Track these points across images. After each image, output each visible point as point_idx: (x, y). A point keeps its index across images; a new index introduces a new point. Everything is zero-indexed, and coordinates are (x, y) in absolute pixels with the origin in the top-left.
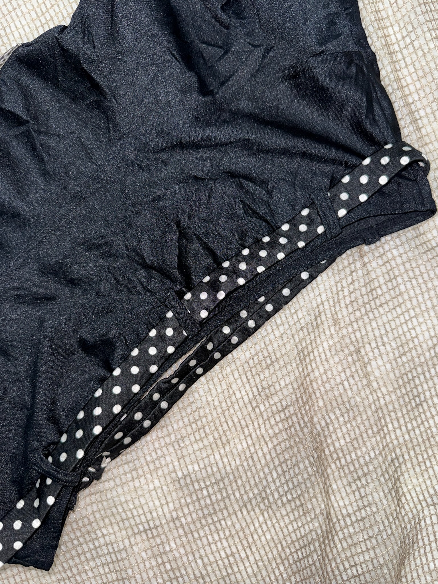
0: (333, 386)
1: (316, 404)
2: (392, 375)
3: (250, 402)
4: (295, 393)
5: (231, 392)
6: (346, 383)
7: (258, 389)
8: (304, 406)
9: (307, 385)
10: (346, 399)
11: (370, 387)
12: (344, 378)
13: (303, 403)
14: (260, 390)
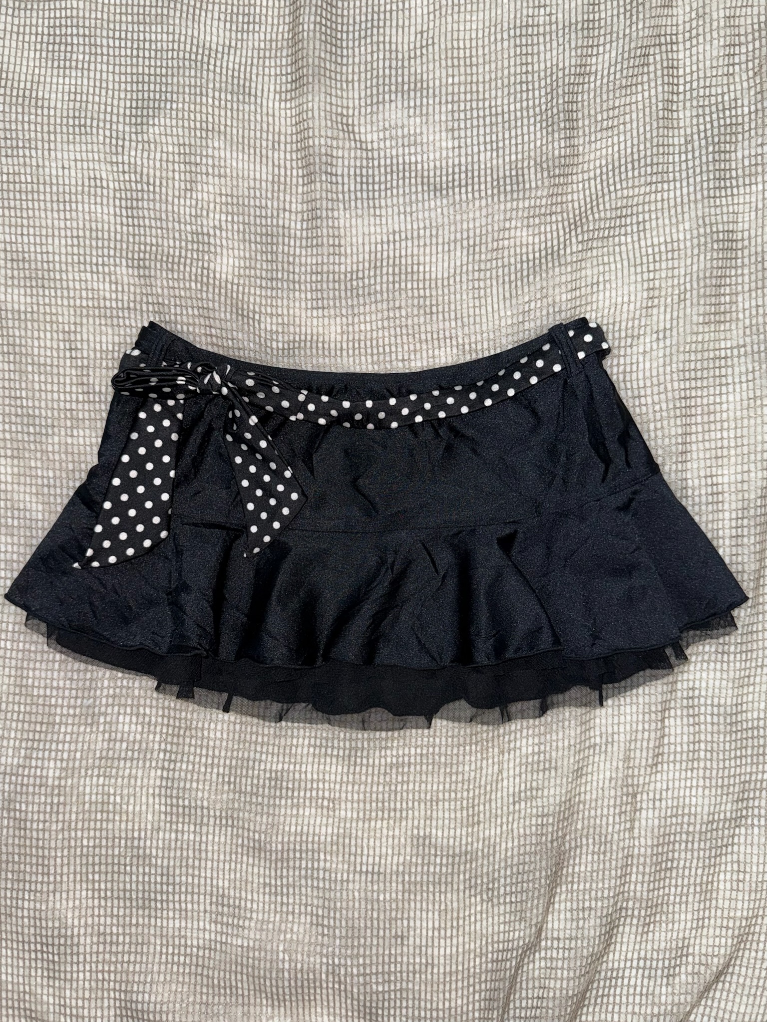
0: (598, 815)
1: (574, 824)
2: (656, 831)
3: (514, 795)
4: (561, 805)
5: (500, 778)
6: (611, 818)
7: (526, 786)
8: (563, 821)
9: (574, 803)
10: (604, 832)
11: (631, 832)
12: (611, 813)
13: (564, 817)
14: (528, 788)
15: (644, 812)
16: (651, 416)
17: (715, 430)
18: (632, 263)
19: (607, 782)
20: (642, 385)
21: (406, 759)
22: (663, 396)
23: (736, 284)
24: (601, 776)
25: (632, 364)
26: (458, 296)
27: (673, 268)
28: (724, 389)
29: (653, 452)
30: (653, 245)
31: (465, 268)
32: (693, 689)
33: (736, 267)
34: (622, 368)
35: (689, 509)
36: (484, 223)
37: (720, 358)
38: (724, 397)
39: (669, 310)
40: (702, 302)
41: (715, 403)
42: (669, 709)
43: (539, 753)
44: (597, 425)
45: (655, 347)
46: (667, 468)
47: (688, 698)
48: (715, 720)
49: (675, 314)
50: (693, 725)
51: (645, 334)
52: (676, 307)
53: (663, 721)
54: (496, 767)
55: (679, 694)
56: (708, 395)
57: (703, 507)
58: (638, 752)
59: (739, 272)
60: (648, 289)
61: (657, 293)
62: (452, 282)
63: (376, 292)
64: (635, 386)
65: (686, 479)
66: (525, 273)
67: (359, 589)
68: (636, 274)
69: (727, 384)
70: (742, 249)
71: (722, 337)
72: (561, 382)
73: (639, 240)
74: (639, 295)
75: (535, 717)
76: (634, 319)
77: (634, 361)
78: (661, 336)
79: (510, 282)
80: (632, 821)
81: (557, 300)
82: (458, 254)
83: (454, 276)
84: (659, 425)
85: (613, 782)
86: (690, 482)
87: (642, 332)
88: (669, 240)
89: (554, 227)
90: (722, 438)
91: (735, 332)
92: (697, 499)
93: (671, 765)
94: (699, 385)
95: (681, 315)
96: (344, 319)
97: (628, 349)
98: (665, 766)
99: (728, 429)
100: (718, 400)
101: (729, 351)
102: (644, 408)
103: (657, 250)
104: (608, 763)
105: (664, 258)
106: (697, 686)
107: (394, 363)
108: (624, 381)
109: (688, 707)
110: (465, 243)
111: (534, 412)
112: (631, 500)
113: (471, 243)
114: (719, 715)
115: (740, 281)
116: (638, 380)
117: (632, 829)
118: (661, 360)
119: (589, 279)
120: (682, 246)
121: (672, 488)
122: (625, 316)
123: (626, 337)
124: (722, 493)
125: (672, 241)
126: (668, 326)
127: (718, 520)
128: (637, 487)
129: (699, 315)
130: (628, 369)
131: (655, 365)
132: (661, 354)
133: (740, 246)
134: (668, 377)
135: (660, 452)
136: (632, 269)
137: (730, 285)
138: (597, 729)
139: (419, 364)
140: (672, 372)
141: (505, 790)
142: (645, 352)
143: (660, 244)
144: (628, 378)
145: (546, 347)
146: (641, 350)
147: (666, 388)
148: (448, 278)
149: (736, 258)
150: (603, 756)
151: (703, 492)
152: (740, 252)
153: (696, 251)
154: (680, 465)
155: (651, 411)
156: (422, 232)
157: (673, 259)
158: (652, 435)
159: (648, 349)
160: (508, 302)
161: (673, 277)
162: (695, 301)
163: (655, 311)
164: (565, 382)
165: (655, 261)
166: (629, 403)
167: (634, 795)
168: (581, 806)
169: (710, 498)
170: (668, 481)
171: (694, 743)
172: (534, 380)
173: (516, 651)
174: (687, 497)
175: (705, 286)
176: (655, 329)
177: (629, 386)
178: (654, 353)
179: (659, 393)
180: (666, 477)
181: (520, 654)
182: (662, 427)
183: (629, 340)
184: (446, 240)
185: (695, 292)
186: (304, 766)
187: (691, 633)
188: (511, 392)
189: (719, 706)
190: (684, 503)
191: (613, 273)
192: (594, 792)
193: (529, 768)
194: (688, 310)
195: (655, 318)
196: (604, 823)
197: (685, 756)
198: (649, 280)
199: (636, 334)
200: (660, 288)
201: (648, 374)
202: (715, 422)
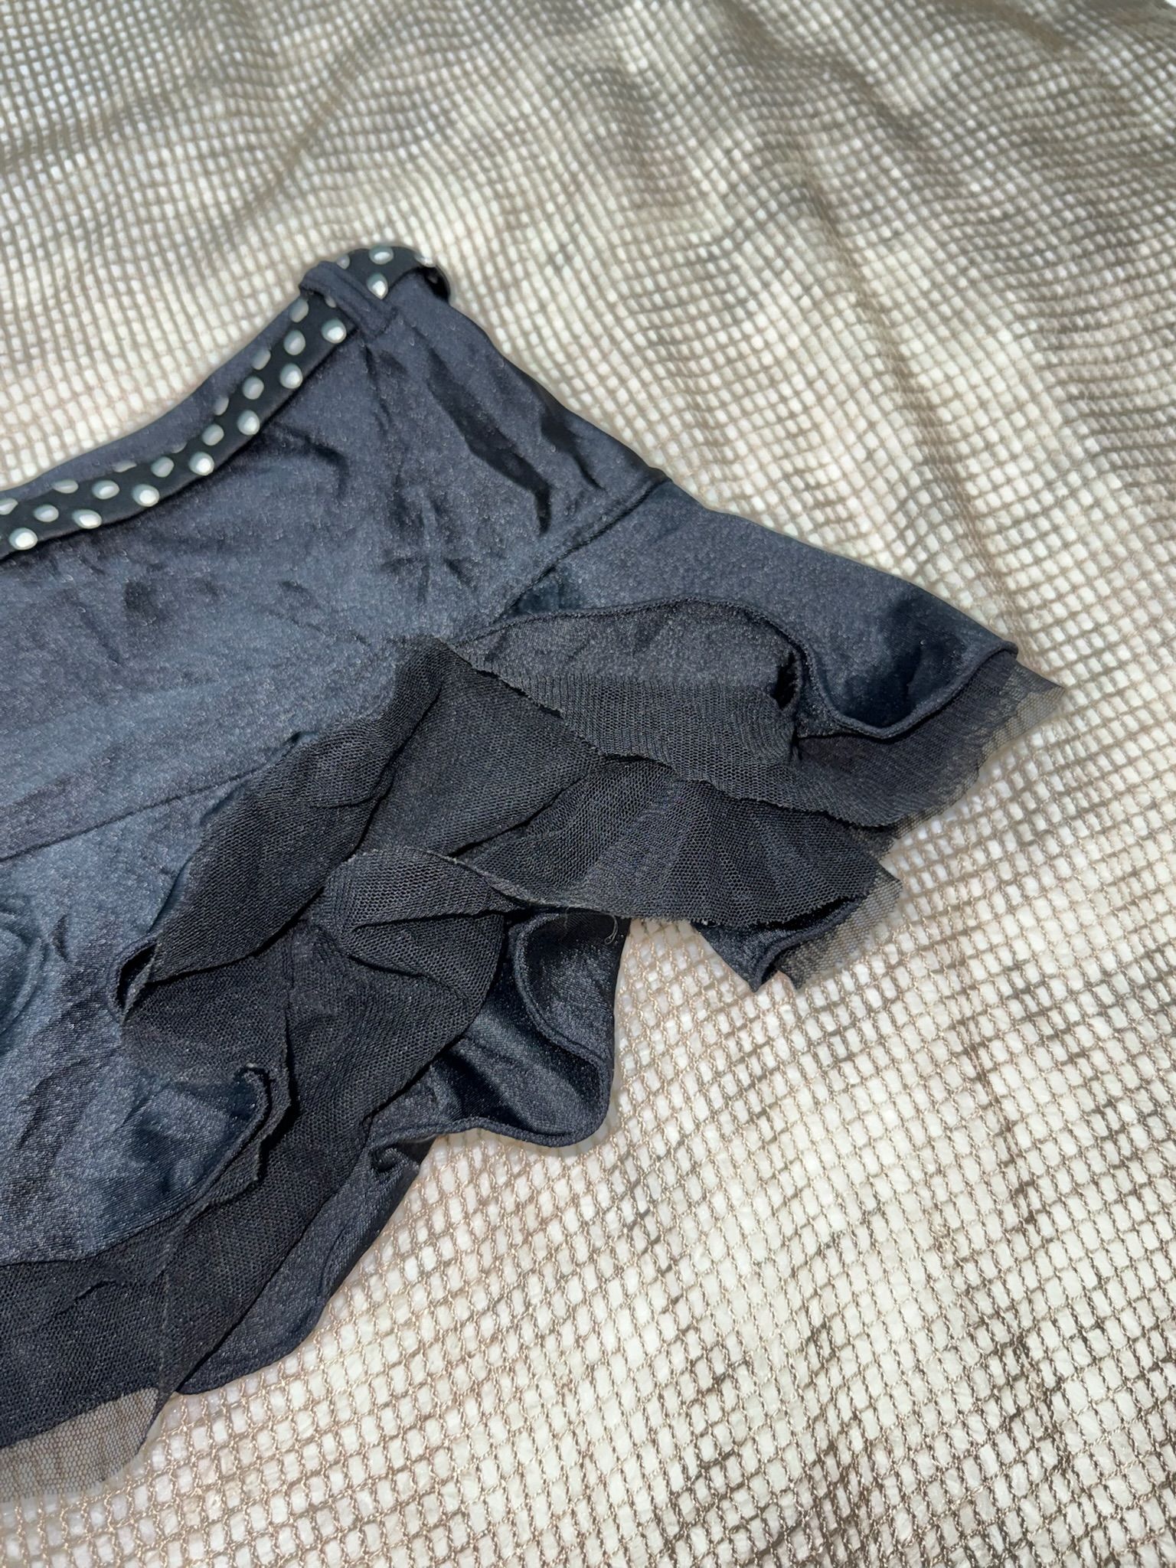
0: (943, 1464)
1: (885, 1531)
2: (1139, 1432)
3: (658, 1520)
4: (810, 1478)
5: (592, 1479)
6: (987, 1454)
7: (685, 1469)
8: (841, 1532)
9: (854, 1456)
10: (987, 1514)
11: (1070, 1475)
12: (980, 1437)
13: (839, 1519)
14: (693, 1471)
15: (1072, 1388)
19: (921, 1339)
24: (897, 1332)
32: (1018, 966)
42: (985, 1043)
43: (681, 1336)
47: (1018, 995)
48: (1118, 1018)
50: (1071, 1063)
54: (567, 1444)
55: (989, 991)
58: (963, 1201)
80: (1053, 1432)
85: (938, 1328)
93: (1074, 1203)
98: (1059, 1213)
104: (897, 1278)
106: (1023, 954)
109: (1030, 1019)
114: (1120, 1001)
117: (1064, 1463)
138: (821, 1186)
141: (625, 1513)
150: (873, 1262)
167: (1019, 1344)
168: (880, 1457)
171: (1100, 1112)
189: (1107, 976)
192: (900, 1392)
193: (672, 1402)
196: (973, 1482)
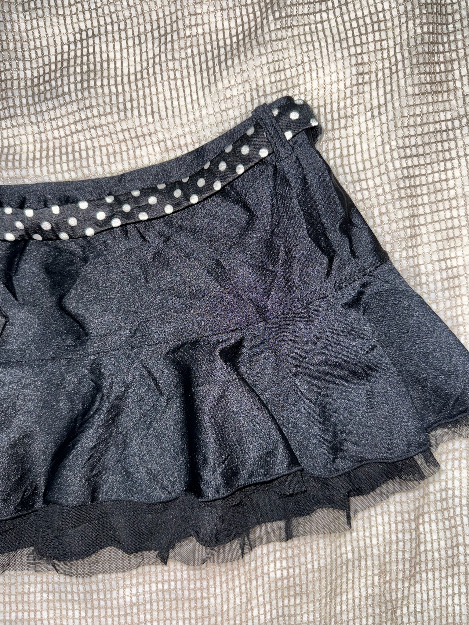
16: (374, 201)
17: (444, 210)
18: (337, 38)
19: (363, 599)
20: (361, 167)
21: (147, 596)
22: (385, 178)
23: (450, 51)
24: (357, 594)
25: (348, 147)
26: (153, 89)
27: (381, 40)
28: (449, 165)
29: (380, 239)
30: (357, 19)
31: (157, 60)
32: (446, 490)
33: (448, 34)
34: (338, 152)
35: (425, 297)
36: (173, 10)
37: (441, 131)
38: (450, 173)
39: (381, 84)
40: (416, 72)
41: (440, 181)
42: (423, 515)
43: (288, 578)
44: (315, 215)
45: (370, 125)
46: (397, 256)
47: (442, 500)
49: (388, 88)
50: (450, 529)
51: (358, 113)
52: (388, 80)
53: (417, 528)
55: (432, 497)
56: (433, 172)
57: (440, 294)
58: (394, 564)
59: (452, 38)
60: (357, 64)
61: (366, 69)
62: (145, 75)
63: (64, 93)
64: (354, 169)
65: (418, 265)
66: (223, 58)
67: (76, 420)
68: (342, 49)
69: (451, 159)
70: (452, 14)
71: (441, 108)
72: (271, 169)
73: (342, 14)
74: (348, 72)
75: (281, 540)
76: (345, 98)
77: (351, 143)
78: (376, 112)
79: (208, 69)
81: (260, 83)
82: (150, 45)
83: (147, 69)
84: (383, 209)
85: (370, 599)
86: (423, 268)
87: (355, 112)
88: (373, 10)
89: (250, 10)
90: (452, 218)
91: (454, 102)
92: (432, 286)
93: (430, 573)
94: (422, 162)
95: (395, 87)
96: (35, 127)
97: (343, 131)
98: (424, 575)
99: (457, 208)
100: (443, 177)
101: (449, 123)
102: (366, 193)
103: (361, 22)
104: (363, 579)
105: (370, 29)
106: (450, 486)
107: (92, 168)
108: (342, 165)
109: (442, 511)
110: (156, 34)
111: (246, 208)
112: (361, 294)
113: (162, 32)
115: (453, 47)
116: (356, 163)
118: (379, 139)
119: (293, 60)
120: (388, 16)
121: (405, 276)
122: (335, 97)
123: (339, 118)
124: (458, 276)
125: (377, 12)
126: (382, 101)
127: (456, 306)
128: (365, 279)
129: (414, 85)
130: (345, 153)
131: (373, 145)
132: (378, 133)
133: (449, 11)
134: (388, 157)
135: (388, 238)
136: (338, 45)
137: (443, 52)
138: (348, 544)
139: (120, 167)
140: (391, 150)
142: (361, 133)
143: (364, 17)
144: (346, 162)
145: (251, 131)
146: (357, 132)
147: (387, 168)
148: (141, 72)
149: (447, 24)
151: (438, 277)
152: (450, 18)
153: (403, 20)
154: (410, 251)
155: (373, 194)
156: (109, 28)
157: (380, 30)
158: (378, 221)
159: (363, 129)
160: (207, 90)
161: (382, 49)
162: (408, 71)
163: (367, 88)
164: (275, 168)
165: (361, 34)
166: (349, 189)
169: (446, 283)
170: (399, 269)
171: (452, 548)
172: (240, 169)
173: (250, 477)
174: (421, 285)
175: (418, 54)
176: (369, 106)
177: (347, 170)
178: (371, 133)
179: (380, 174)
180: (396, 265)
181: (254, 480)
182: (387, 211)
183: (343, 122)
184: (136, 33)
185: (407, 62)
186: (38, 614)
187: (439, 431)
188: (218, 186)
190: (418, 292)
191: (318, 52)
193: (279, 594)
194: (402, 82)
195: (367, 96)
197: (443, 563)
198: (356, 54)
199: (349, 114)
200: (369, 62)
201: (366, 156)
202: (442, 200)
